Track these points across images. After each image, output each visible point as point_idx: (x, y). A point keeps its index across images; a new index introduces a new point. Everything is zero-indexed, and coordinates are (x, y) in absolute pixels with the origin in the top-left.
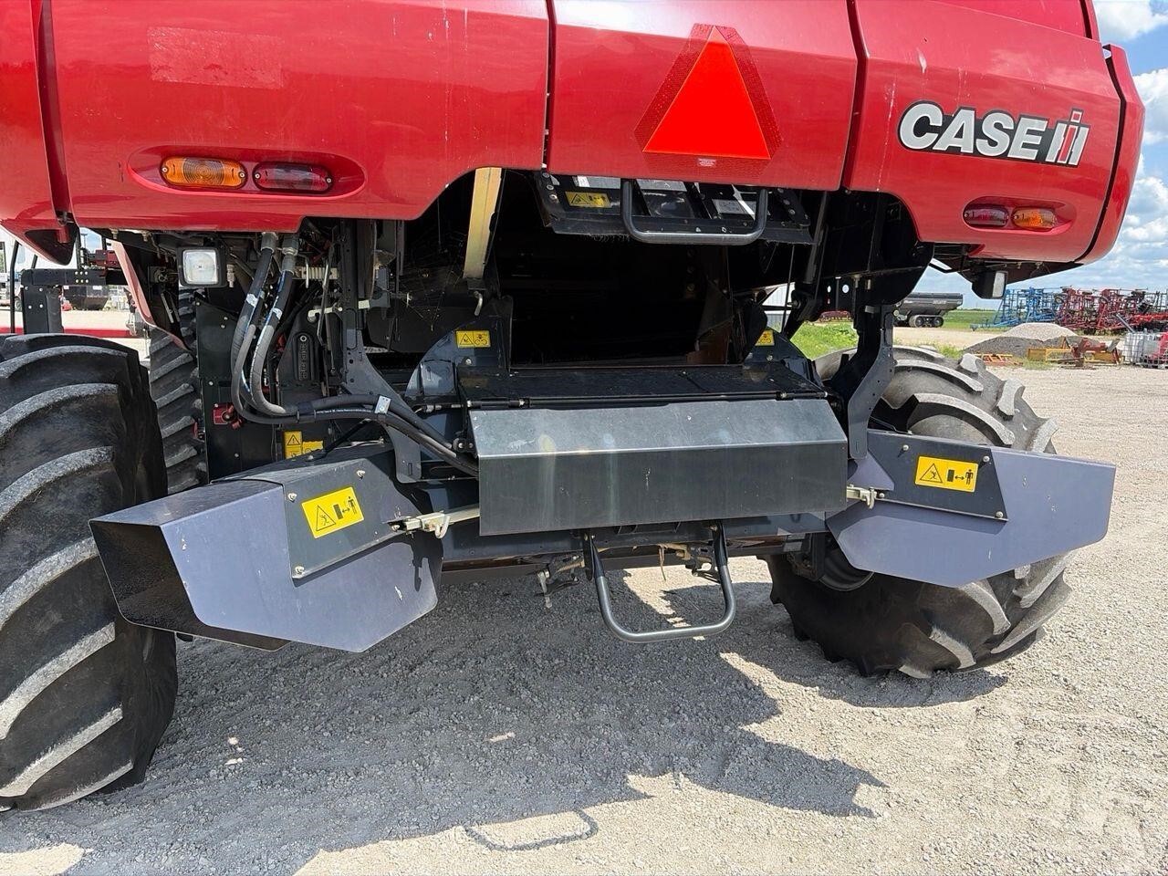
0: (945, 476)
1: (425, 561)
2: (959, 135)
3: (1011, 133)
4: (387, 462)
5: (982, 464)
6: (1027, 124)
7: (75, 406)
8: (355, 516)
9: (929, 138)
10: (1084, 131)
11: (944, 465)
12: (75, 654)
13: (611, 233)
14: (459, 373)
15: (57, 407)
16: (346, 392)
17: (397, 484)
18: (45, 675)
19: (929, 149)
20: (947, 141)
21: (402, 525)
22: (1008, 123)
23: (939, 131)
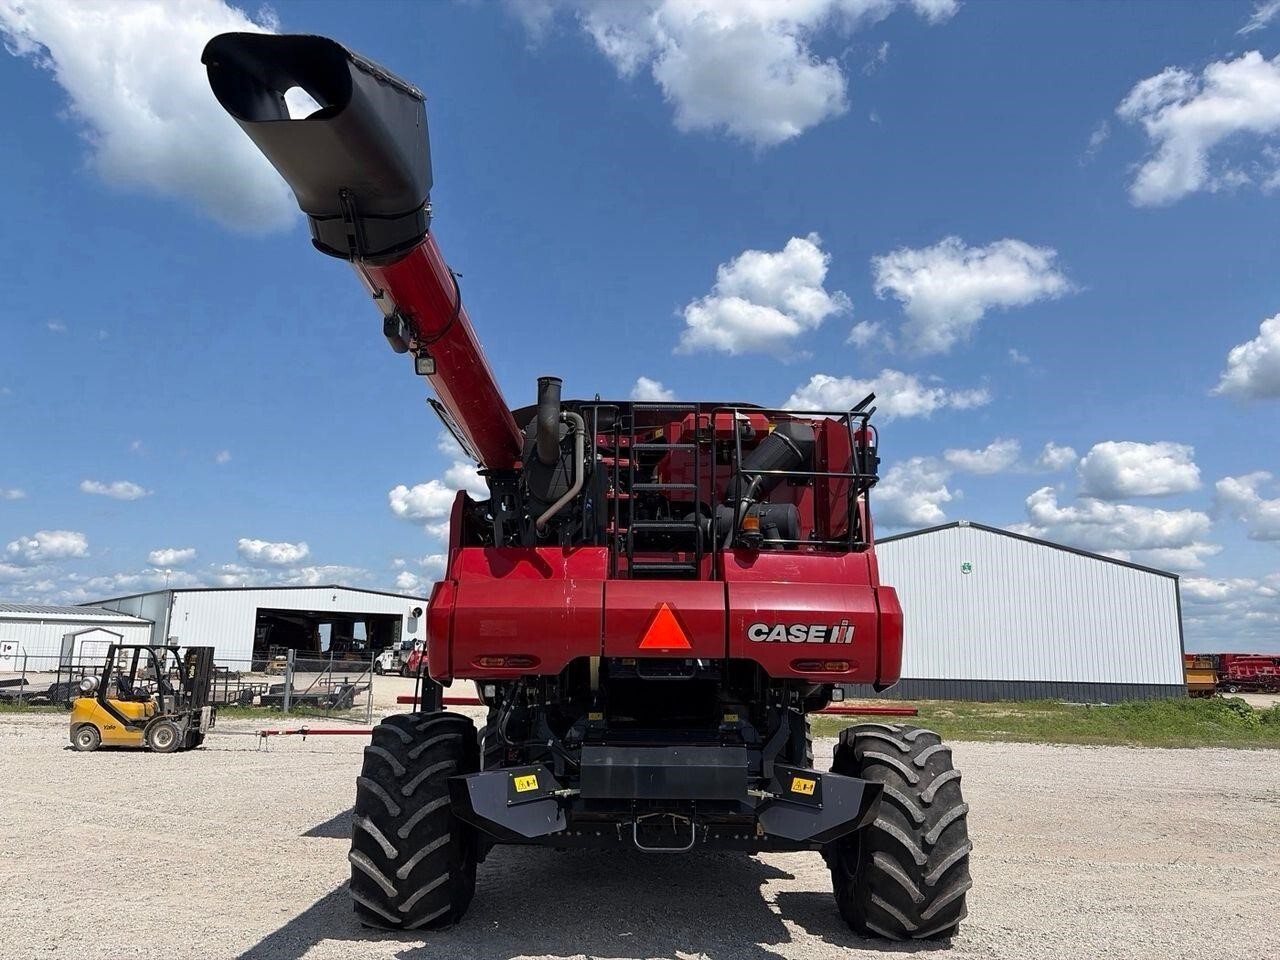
0: (802, 786)
1: (563, 810)
2: (779, 634)
3: (807, 633)
4: (551, 768)
5: (817, 781)
6: (813, 629)
7: (446, 743)
8: (535, 787)
9: (762, 637)
10: (851, 629)
11: (803, 782)
12: (435, 845)
13: (632, 677)
14: (588, 731)
15: (439, 743)
16: (538, 737)
17: (555, 777)
18: (424, 851)
19: (764, 641)
20: (772, 637)
21: (554, 792)
22: (805, 629)
23: (768, 634)
